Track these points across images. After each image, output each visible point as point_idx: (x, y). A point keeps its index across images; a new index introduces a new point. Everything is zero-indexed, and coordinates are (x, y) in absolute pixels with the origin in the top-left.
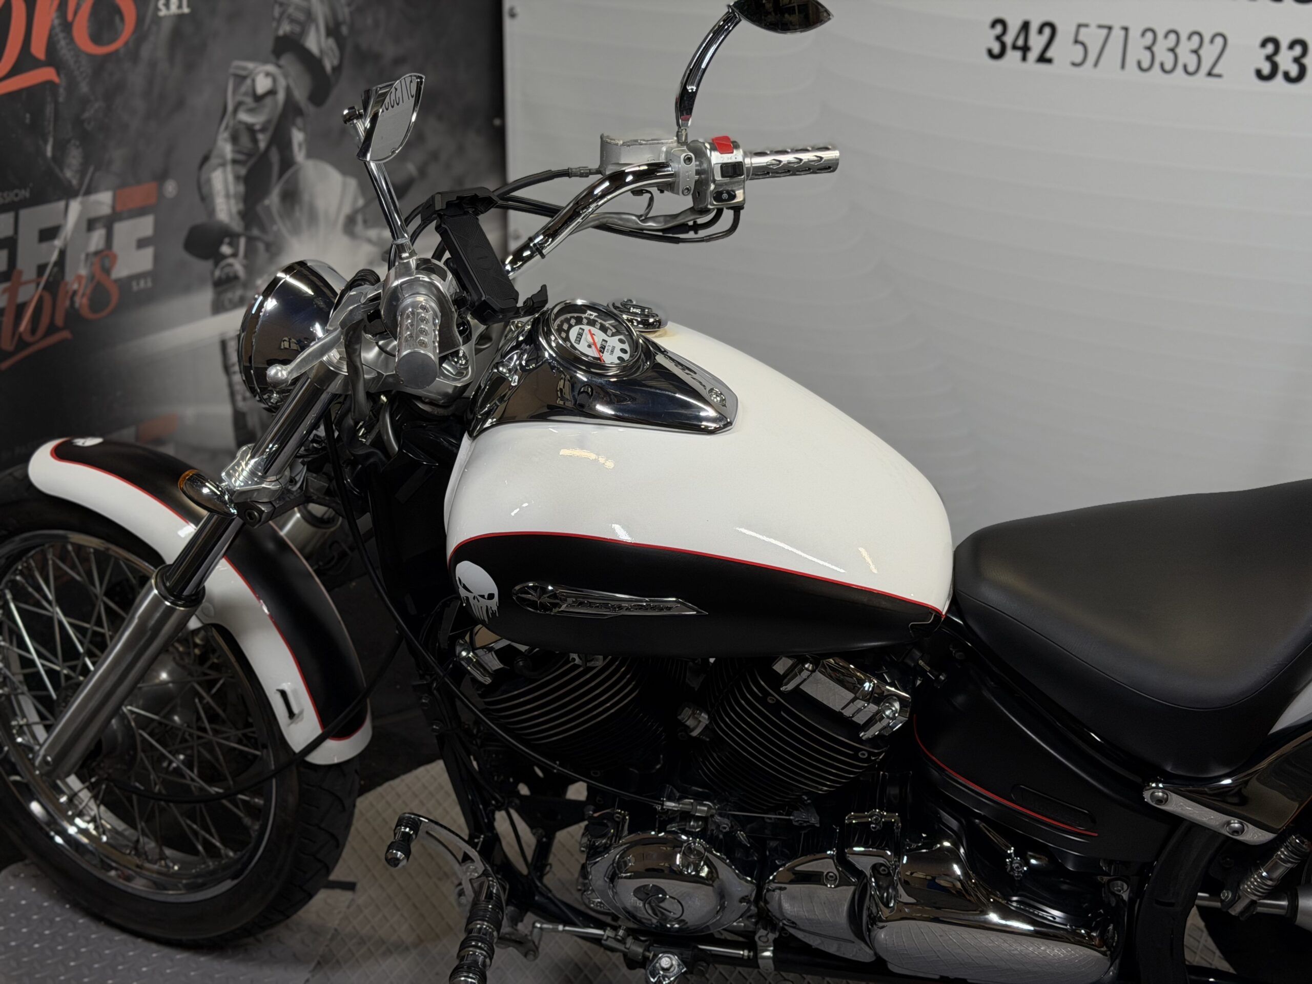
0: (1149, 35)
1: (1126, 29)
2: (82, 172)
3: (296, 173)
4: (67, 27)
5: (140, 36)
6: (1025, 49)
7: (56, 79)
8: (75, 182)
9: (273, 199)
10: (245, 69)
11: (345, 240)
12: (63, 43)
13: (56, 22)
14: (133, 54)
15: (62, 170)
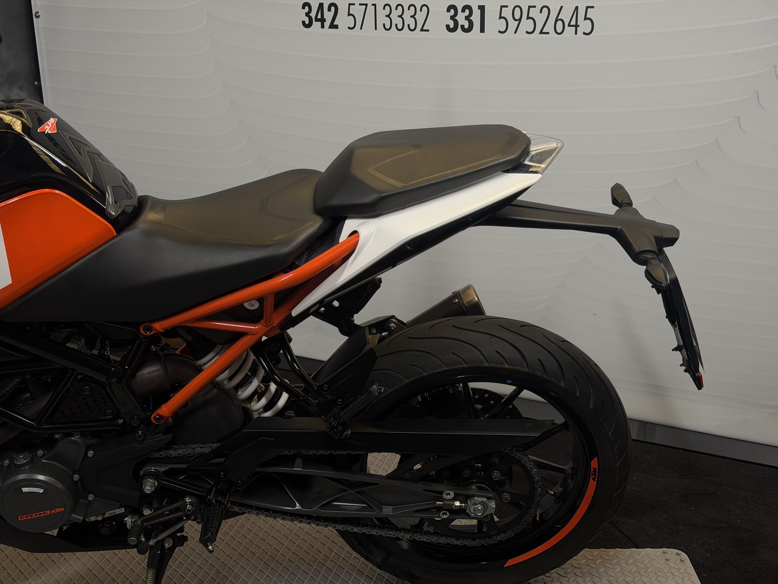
0: (387, 8)
1: (375, 5)
6: (322, 21)
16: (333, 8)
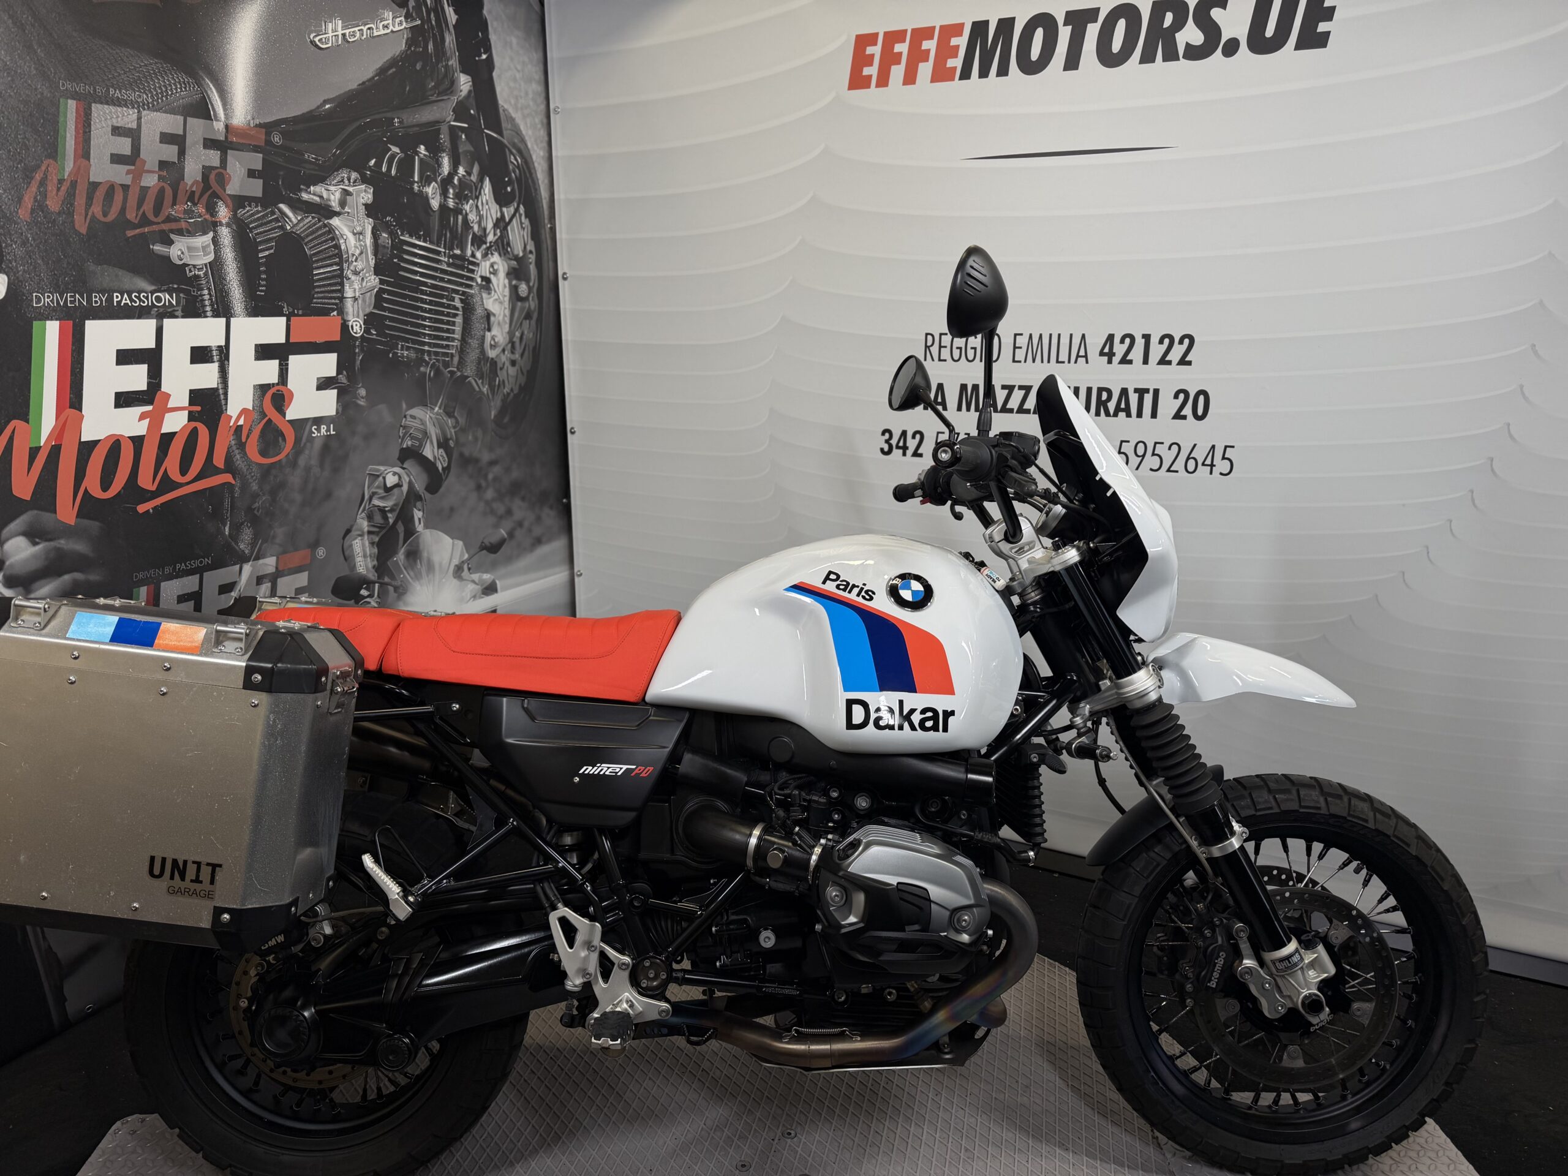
2: (253, 544)
3: (418, 537)
4: (241, 446)
5: (298, 450)
6: (905, 448)
7: (233, 482)
8: (247, 552)
9: (400, 556)
10: (378, 470)
11: (455, 582)
12: (238, 457)
13: (233, 442)
14: (293, 463)
15: (237, 543)
16: (918, 436)
